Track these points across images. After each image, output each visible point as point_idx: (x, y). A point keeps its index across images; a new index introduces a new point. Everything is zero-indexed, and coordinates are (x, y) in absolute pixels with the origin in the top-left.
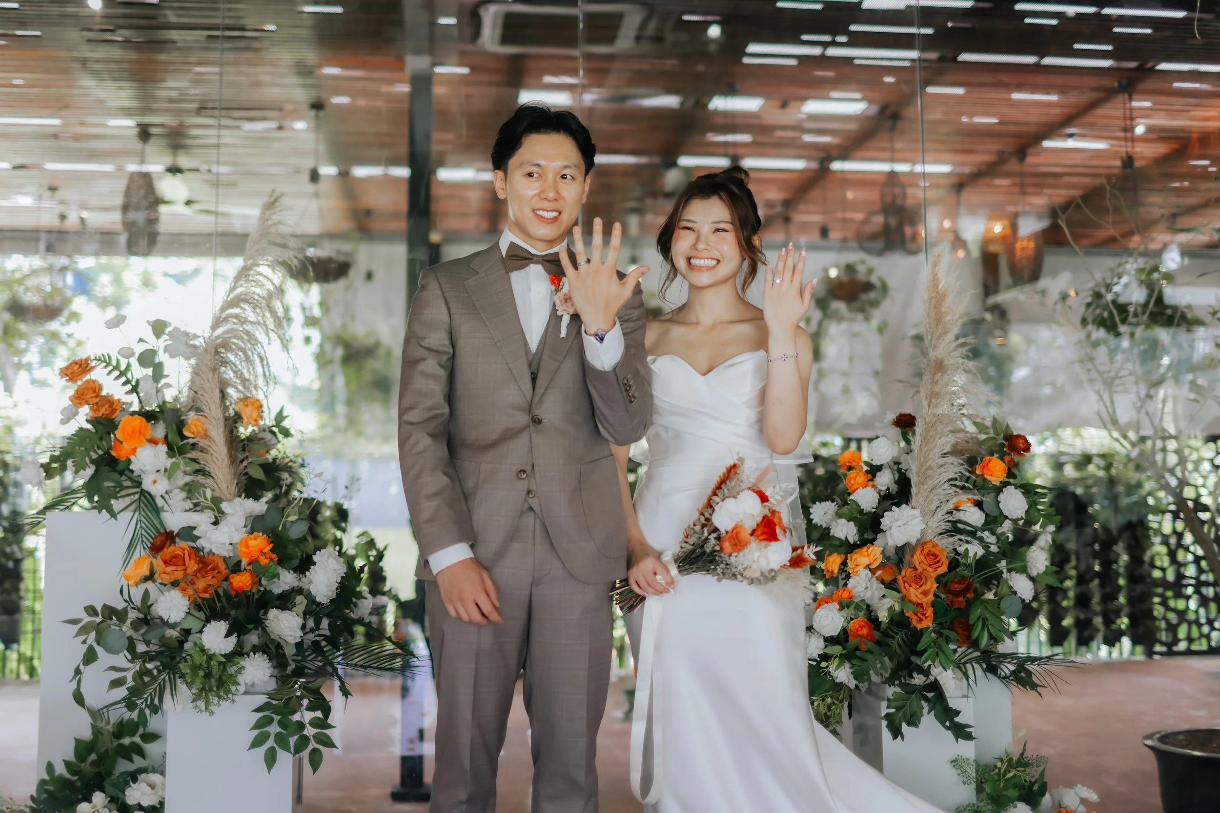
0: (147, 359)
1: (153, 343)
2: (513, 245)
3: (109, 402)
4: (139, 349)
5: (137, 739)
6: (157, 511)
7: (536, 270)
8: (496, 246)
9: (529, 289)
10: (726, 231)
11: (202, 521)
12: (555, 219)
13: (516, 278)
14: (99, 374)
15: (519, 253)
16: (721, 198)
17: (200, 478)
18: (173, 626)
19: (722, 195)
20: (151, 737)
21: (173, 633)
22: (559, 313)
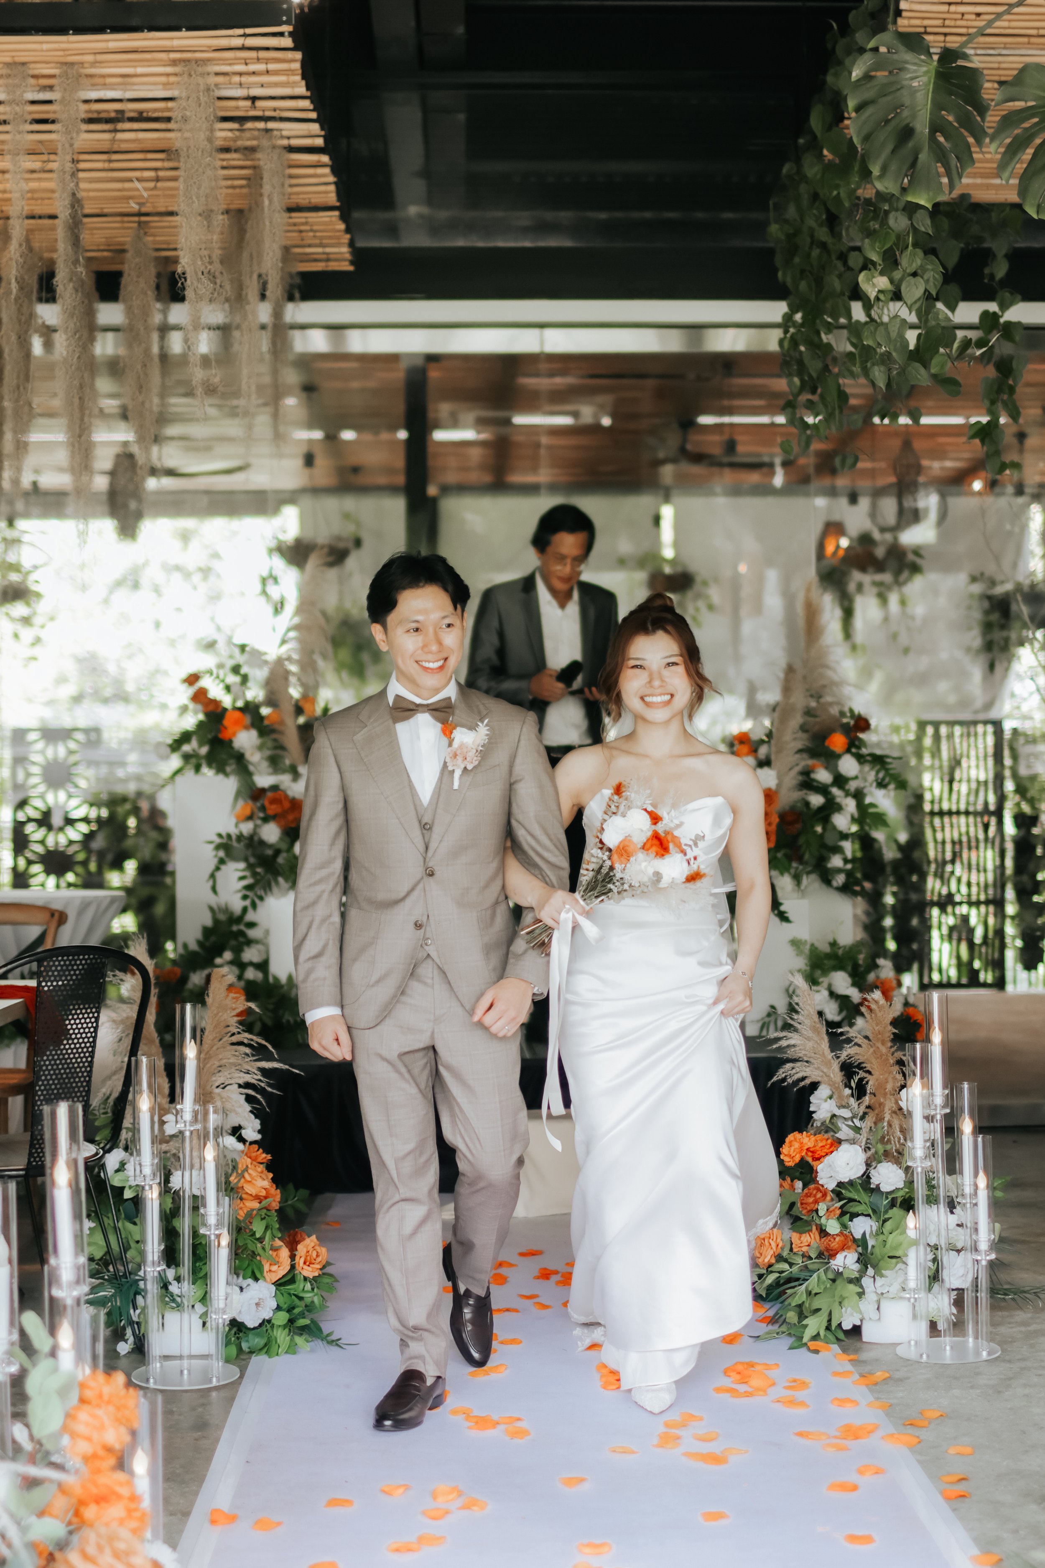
0: (236, 669)
1: (240, 658)
2: (398, 697)
3: (216, 703)
4: (230, 663)
5: (242, 927)
6: (250, 774)
7: (424, 720)
8: (383, 693)
9: (419, 738)
10: (677, 664)
11: (284, 780)
12: (441, 668)
13: (403, 729)
14: (206, 682)
15: (404, 705)
16: (667, 631)
17: (279, 752)
18: (270, 846)
19: (669, 628)
20: (252, 925)
21: (269, 852)
22: (450, 768)
